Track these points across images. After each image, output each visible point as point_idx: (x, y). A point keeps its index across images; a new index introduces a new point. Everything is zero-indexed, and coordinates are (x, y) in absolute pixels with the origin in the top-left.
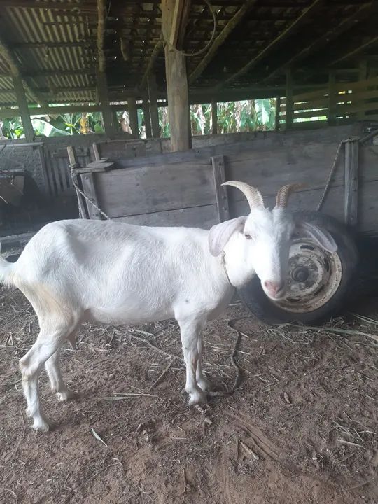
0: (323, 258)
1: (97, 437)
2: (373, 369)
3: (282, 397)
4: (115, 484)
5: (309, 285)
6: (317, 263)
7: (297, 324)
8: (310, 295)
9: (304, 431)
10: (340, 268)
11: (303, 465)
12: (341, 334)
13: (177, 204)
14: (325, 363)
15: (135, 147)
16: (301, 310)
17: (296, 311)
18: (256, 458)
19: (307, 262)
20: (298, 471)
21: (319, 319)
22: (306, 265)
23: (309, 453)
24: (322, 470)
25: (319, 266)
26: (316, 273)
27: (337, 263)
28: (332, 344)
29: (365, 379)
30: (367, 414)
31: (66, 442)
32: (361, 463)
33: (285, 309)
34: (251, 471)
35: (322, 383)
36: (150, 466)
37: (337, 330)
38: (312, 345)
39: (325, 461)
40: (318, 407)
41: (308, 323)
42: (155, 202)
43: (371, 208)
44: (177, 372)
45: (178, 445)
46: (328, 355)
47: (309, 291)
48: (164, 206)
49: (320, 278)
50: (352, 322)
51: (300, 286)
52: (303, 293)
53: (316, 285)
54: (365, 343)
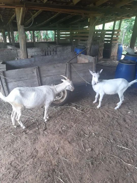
1: (13, 135)
2: (72, 114)
3: (53, 122)
4: (19, 142)
5: (60, 97)
7: (58, 106)
8: (60, 99)
9: (57, 128)
11: (56, 133)
12: (67, 107)
14: (63, 114)
15: (8, 51)
16: (58, 103)
17: (57, 103)
18: (47, 133)
20: (55, 134)
21: (63, 104)
23: (57, 131)
24: (59, 133)
26: (61, 94)
28: (65, 110)
29: (70, 116)
30: (69, 123)
31: (6, 137)
32: (66, 131)
33: (55, 103)
34: (46, 135)
35: (61, 118)
36: (26, 138)
37: (66, 107)
38: (60, 110)
39: (60, 132)
40: (60, 123)
41: (60, 106)
43: (74, 78)
44: (29, 120)
45: (31, 134)
46: (64, 112)
48: (23, 79)
49: (62, 95)
50: (70, 104)
51: (58, 97)
52: (58, 99)
53: (61, 97)
54: (72, 109)
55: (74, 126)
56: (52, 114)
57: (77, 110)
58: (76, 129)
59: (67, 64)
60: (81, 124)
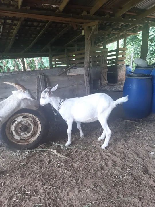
0: (33, 121)
2: (46, 164)
3: (1, 183)
5: (28, 132)
7: (25, 149)
10: (40, 124)
14: (29, 165)
16: (26, 143)
17: (24, 144)
19: (26, 123)
25: (31, 124)
26: (31, 127)
27: (39, 122)
29: (41, 169)
30: (33, 184)
33: (19, 144)
35: (22, 174)
38: (27, 158)
41: (29, 148)
46: (32, 161)
47: (29, 135)
49: (32, 129)
51: (25, 133)
52: (26, 136)
53: (31, 132)
54: (49, 153)
55: (41, 191)
57: (59, 155)
58: (42, 200)
59: (39, 75)
60: (55, 185)
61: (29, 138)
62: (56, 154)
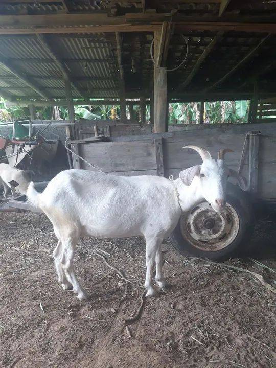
0: (226, 214)
1: (42, 308)
2: (244, 296)
3: (170, 304)
4: (37, 335)
5: (215, 232)
6: (221, 216)
7: (204, 259)
8: (215, 239)
9: (173, 326)
10: (238, 223)
11: (158, 346)
12: (234, 270)
13: (130, 167)
14: (212, 288)
15: (134, 129)
16: (208, 250)
17: (204, 249)
18: (130, 336)
19: (214, 215)
20: (153, 349)
21: (222, 257)
22: (213, 217)
23: (167, 340)
24: (170, 352)
25: (223, 219)
26: (220, 224)
27: (236, 218)
28: (225, 276)
29: (235, 302)
30: (223, 324)
31: (23, 307)
32: (199, 353)
33: (197, 247)
34: (122, 343)
35: (202, 299)
36: (63, 329)
37: (232, 267)
38: (209, 274)
39: (175, 347)
40: (191, 314)
41: (211, 259)
42: (116, 165)
43: (269, 182)
45: (88, 321)
46: (217, 282)
47: (215, 236)
48: (121, 168)
49: (223, 228)
50: (246, 263)
51: (209, 232)
52: (210, 237)
53: (220, 233)
54: (248, 279)
55: (239, 341)
56: (179, 278)
57: (269, 287)
58: (242, 357)
59: (251, 135)
60: (266, 340)
61: (214, 241)
62: (264, 284)
